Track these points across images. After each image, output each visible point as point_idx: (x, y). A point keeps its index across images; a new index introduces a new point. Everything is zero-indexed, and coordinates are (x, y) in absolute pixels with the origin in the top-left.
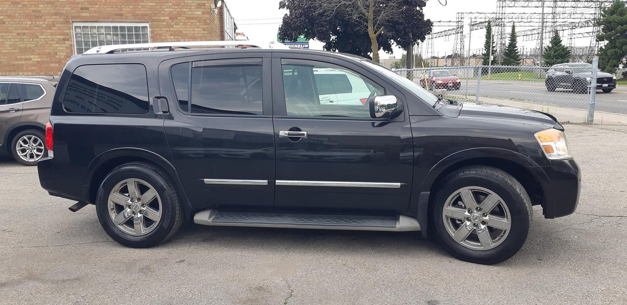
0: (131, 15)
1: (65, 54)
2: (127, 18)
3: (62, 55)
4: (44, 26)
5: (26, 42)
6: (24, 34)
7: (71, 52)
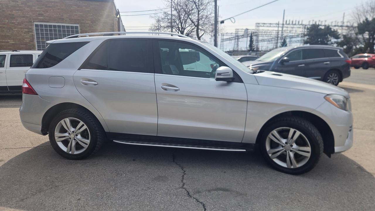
0: (68, 19)
2: (66, 21)
3: (27, 40)
4: (16, 23)
5: (5, 32)
6: (4, 27)
7: (33, 39)
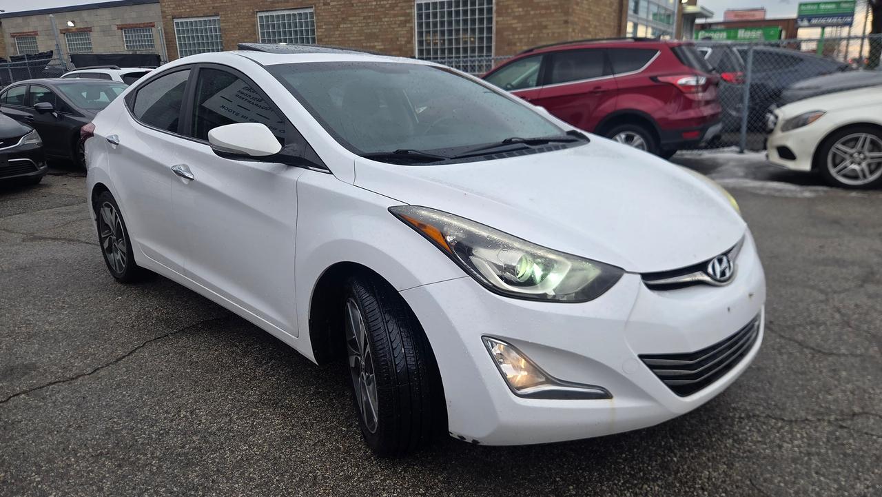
1: (405, 39)
3: (403, 41)
4: (388, 6)
5: (371, 27)
6: (369, 17)
7: (412, 36)
